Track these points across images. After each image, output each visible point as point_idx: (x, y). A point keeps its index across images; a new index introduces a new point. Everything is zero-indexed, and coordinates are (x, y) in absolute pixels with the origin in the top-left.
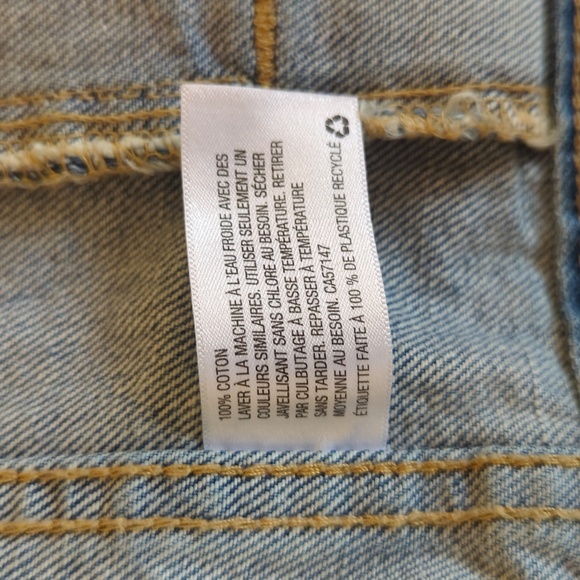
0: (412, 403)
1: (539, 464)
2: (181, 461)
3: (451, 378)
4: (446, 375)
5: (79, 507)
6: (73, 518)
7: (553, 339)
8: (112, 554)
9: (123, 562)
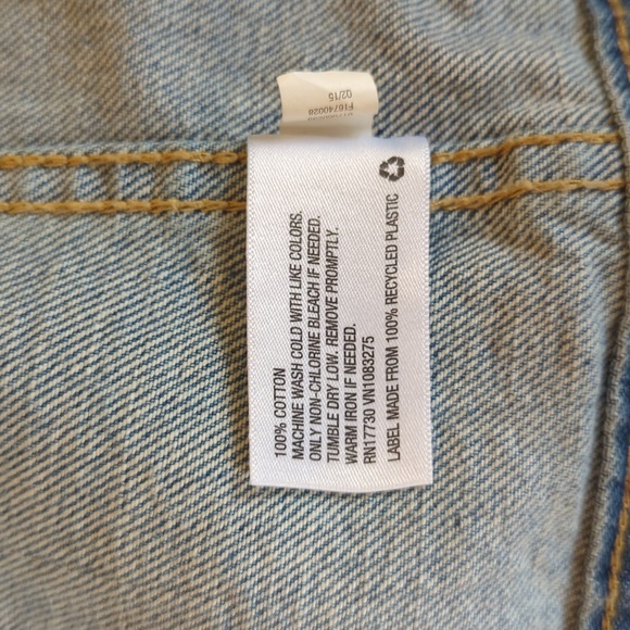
0: (442, 101)
1: (565, 141)
2: (228, 149)
3: (479, 74)
4: (475, 72)
5: (130, 190)
6: (124, 199)
7: (578, 35)
8: (164, 232)
9: (175, 240)
